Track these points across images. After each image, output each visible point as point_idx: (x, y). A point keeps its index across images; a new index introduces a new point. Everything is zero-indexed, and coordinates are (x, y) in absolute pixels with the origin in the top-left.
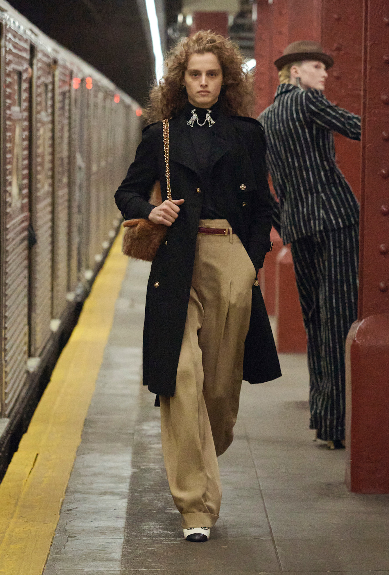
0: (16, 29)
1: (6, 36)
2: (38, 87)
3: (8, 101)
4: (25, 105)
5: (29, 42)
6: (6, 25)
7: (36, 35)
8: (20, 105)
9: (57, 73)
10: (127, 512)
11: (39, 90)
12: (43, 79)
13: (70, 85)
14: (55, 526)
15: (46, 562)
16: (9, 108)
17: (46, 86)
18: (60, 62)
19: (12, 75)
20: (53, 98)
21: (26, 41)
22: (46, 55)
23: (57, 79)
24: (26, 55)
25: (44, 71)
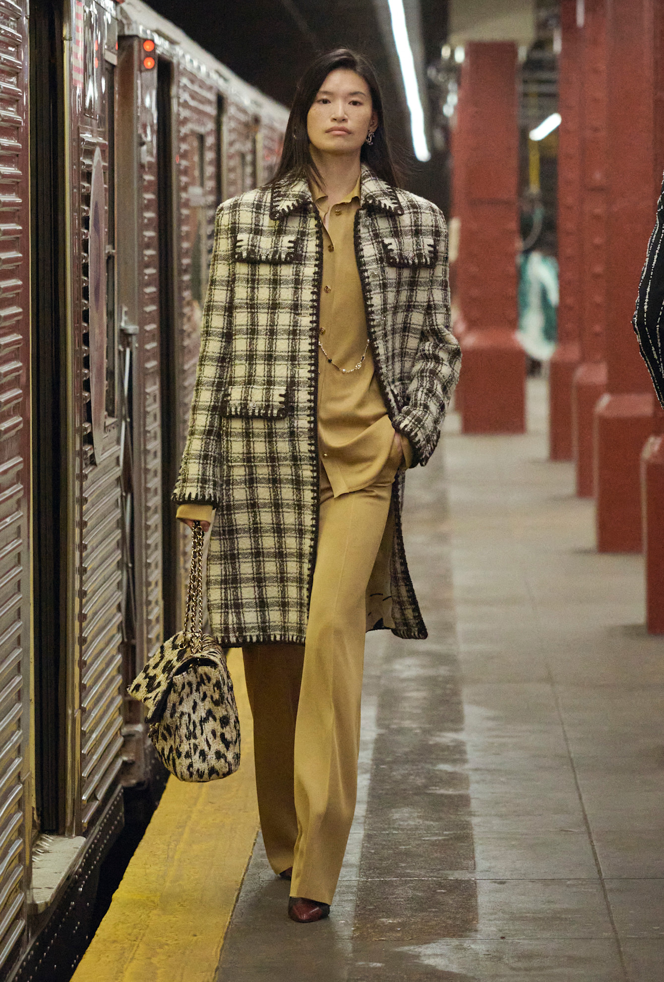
0: (195, 71)
1: (179, 82)
2: (230, 157)
3: (184, 179)
4: (210, 184)
5: (214, 91)
6: (179, 64)
7: (225, 80)
8: (202, 185)
9: (260, 137)
10: (369, 794)
11: (232, 163)
12: (238, 146)
15: (247, 870)
16: (185, 189)
17: (243, 156)
18: (265, 120)
19: (190, 139)
20: (254, 175)
21: (210, 88)
22: (243, 111)
23: (259, 146)
24: (212, 110)
25: (240, 134)
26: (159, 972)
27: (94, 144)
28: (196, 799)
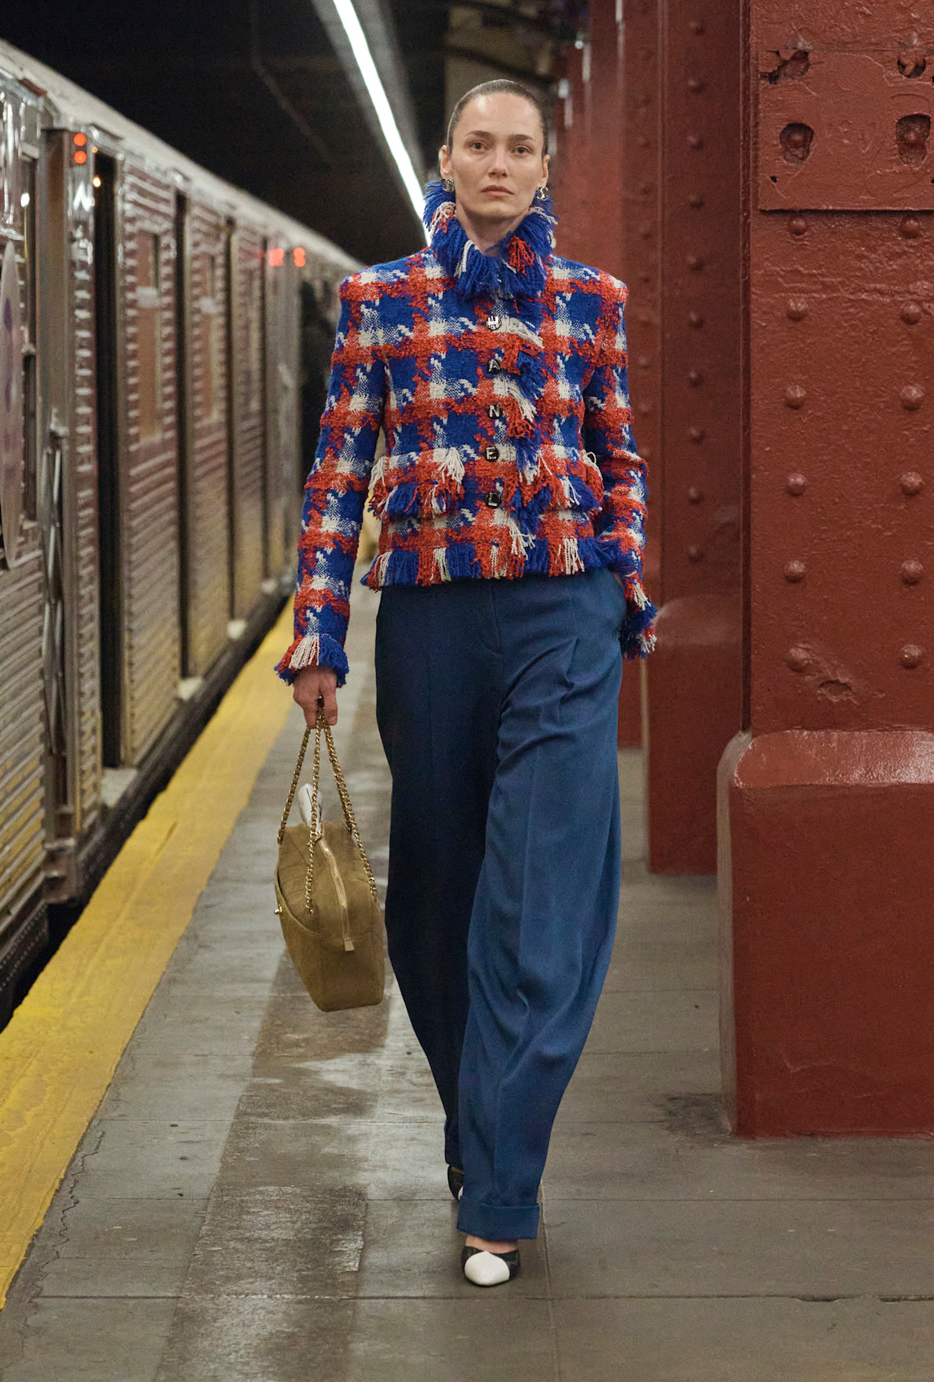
2: (196, 259)
4: (167, 284)
5: (172, 190)
7: (187, 178)
8: (156, 285)
9: (235, 240)
12: (204, 247)
13: (263, 261)
14: (182, 931)
17: (212, 258)
18: (240, 222)
19: (139, 238)
21: (166, 187)
23: (235, 248)
25: (207, 235)
26: (47, 1089)
27: (5, 239)
28: (118, 915)
